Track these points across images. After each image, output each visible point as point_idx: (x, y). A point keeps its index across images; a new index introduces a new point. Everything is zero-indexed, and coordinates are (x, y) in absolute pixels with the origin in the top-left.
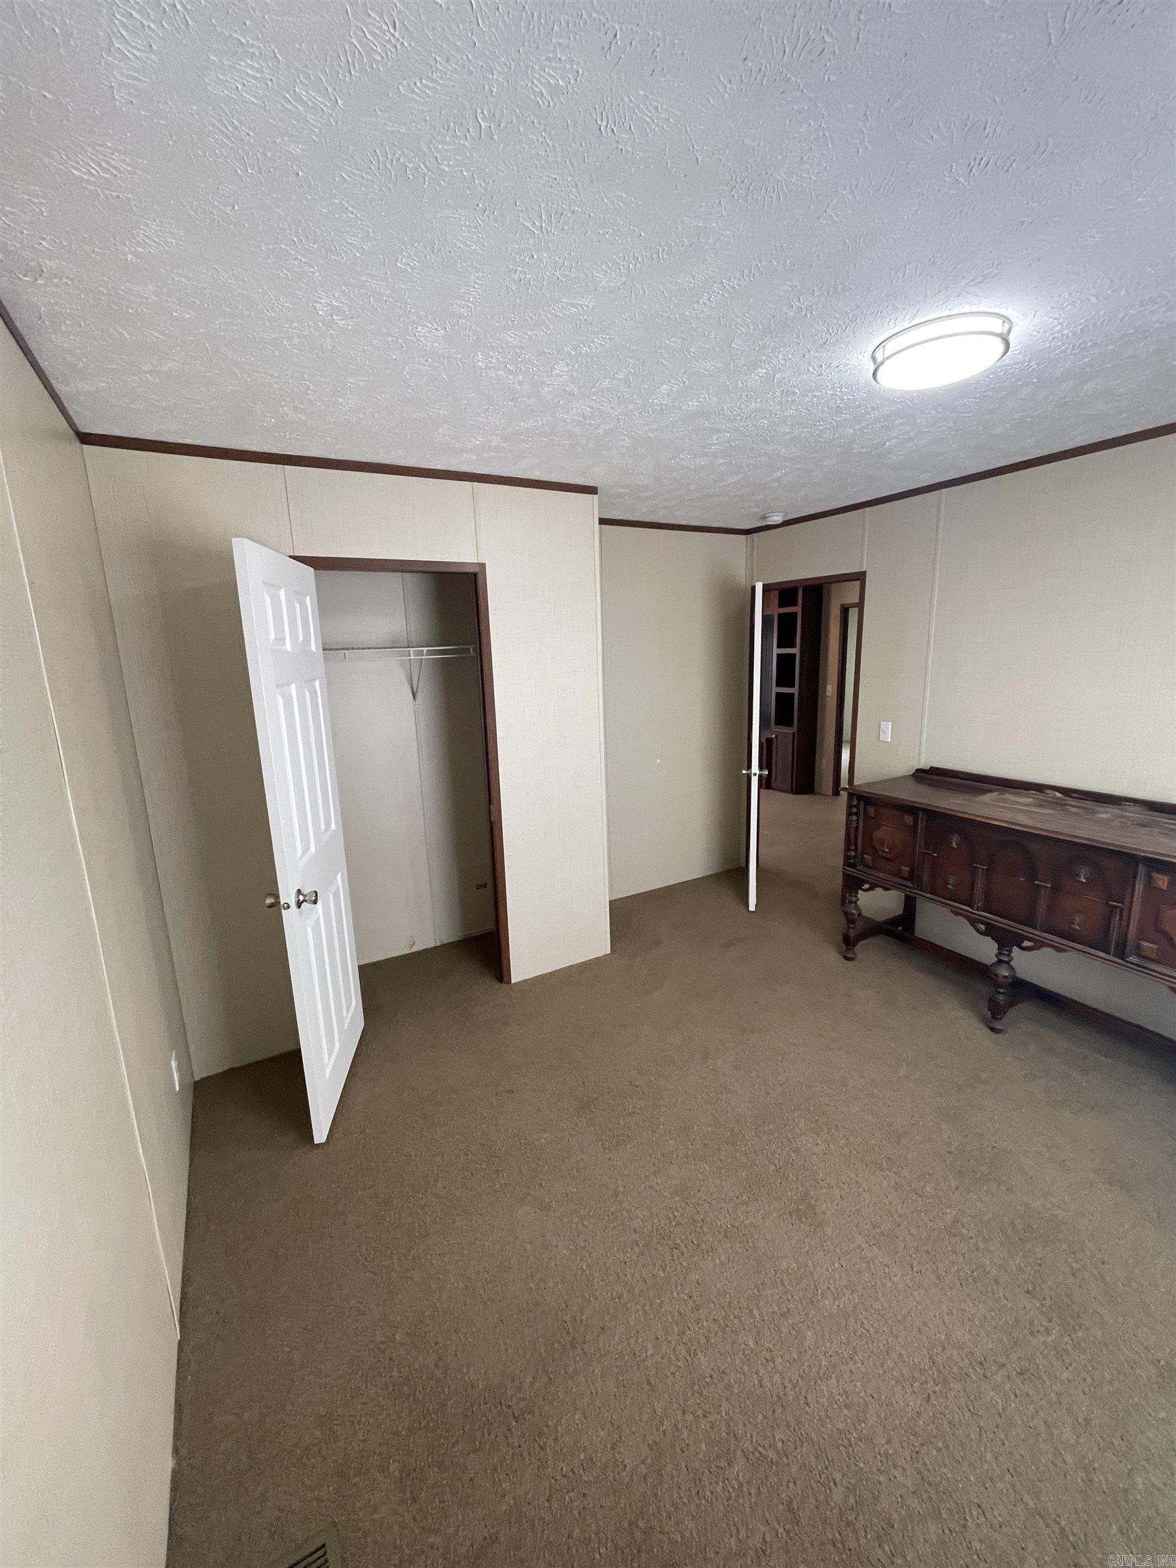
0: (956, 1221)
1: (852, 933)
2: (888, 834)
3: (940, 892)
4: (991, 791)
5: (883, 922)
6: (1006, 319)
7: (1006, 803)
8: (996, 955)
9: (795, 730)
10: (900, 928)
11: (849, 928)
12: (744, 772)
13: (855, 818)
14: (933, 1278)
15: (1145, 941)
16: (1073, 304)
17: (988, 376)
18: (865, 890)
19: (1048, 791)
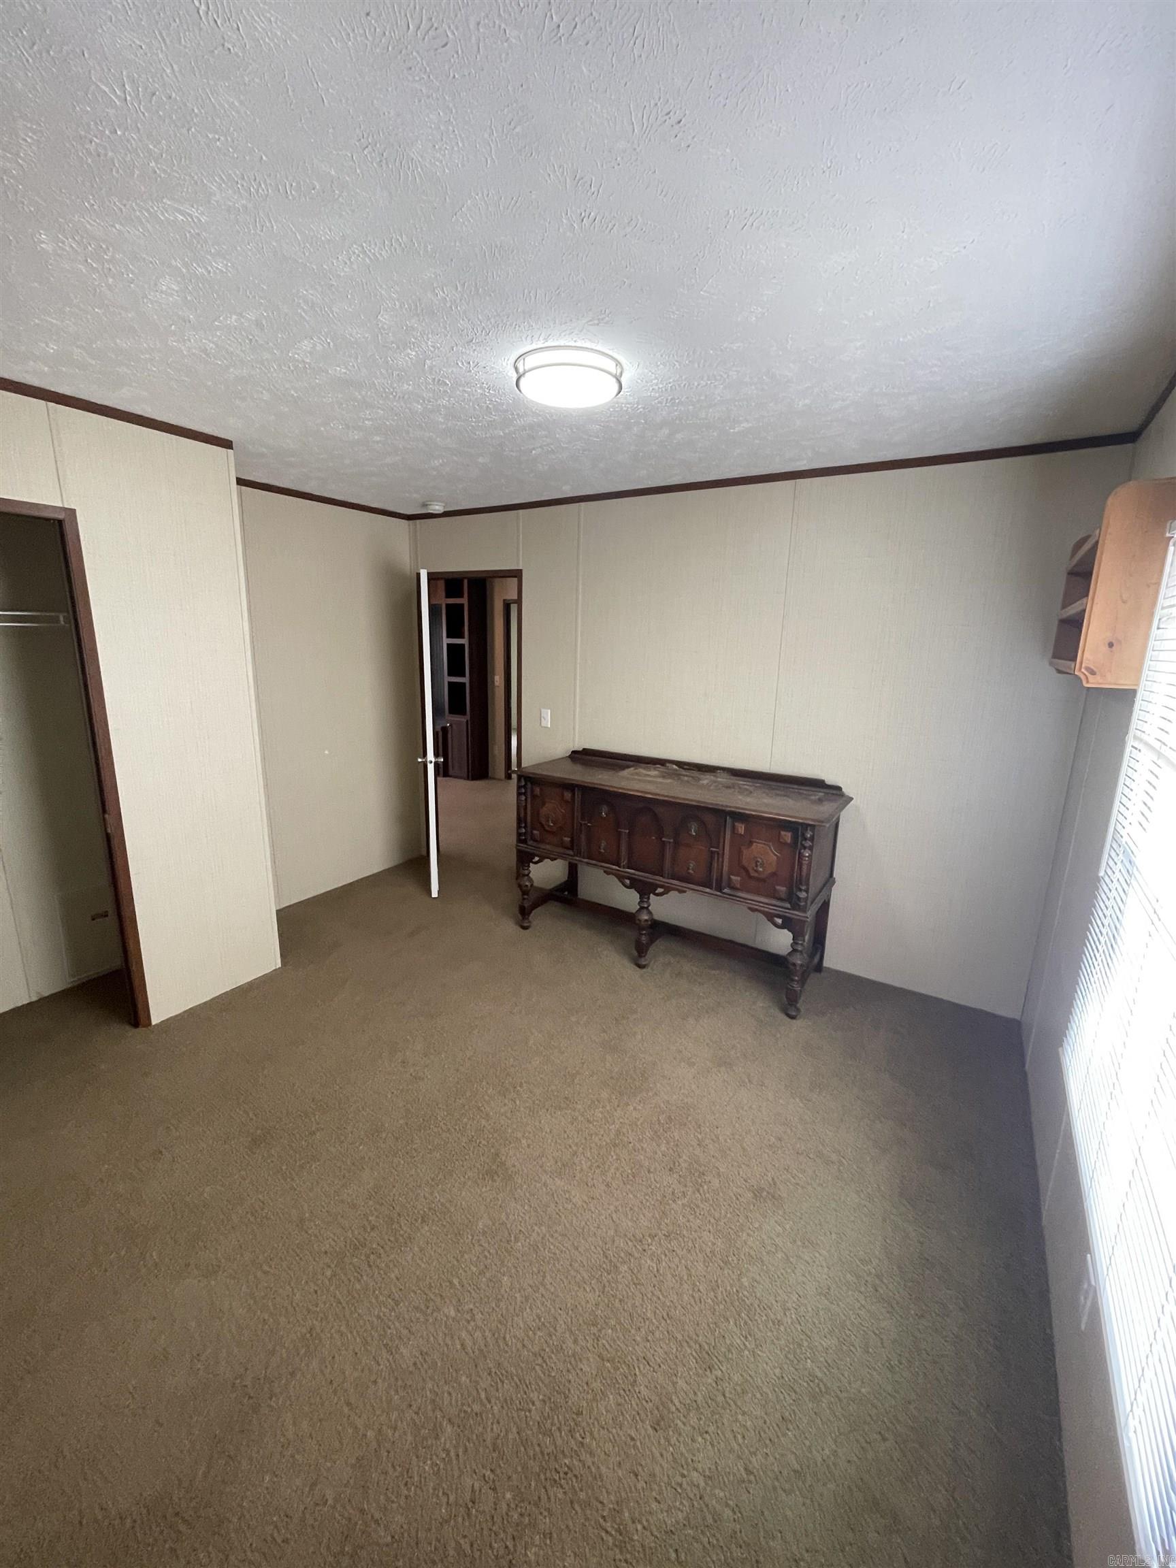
0: (618, 1132)
1: (526, 905)
2: (552, 810)
3: (597, 858)
4: (628, 767)
5: (550, 890)
6: (618, 363)
7: (640, 776)
8: (639, 903)
9: (469, 719)
10: (566, 893)
11: (524, 899)
12: (420, 760)
13: (523, 798)
14: (603, 1187)
15: (735, 875)
16: (664, 364)
17: (609, 409)
18: (536, 863)
19: (668, 765)
